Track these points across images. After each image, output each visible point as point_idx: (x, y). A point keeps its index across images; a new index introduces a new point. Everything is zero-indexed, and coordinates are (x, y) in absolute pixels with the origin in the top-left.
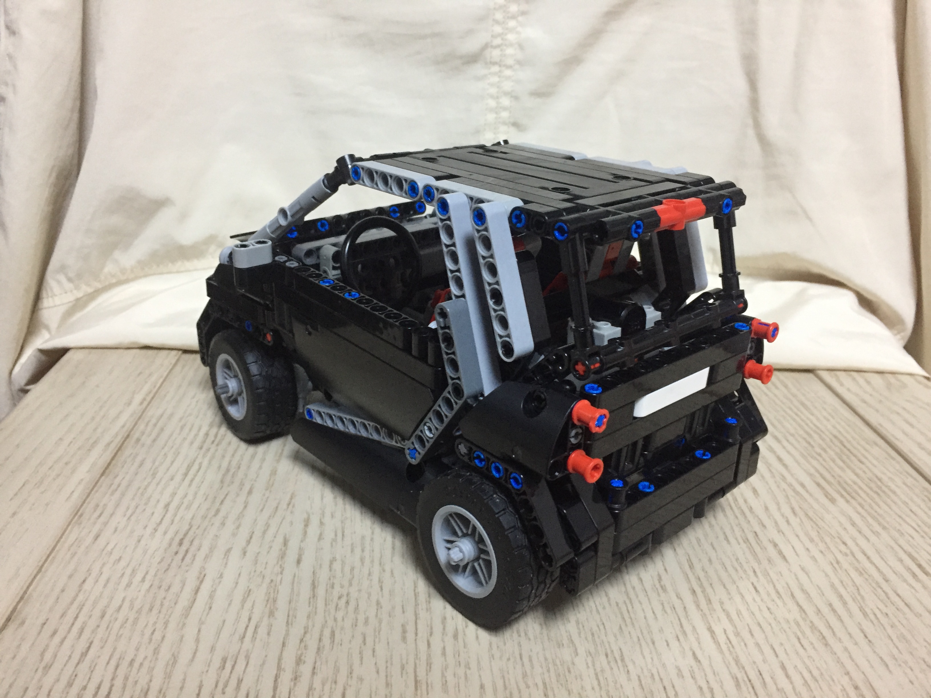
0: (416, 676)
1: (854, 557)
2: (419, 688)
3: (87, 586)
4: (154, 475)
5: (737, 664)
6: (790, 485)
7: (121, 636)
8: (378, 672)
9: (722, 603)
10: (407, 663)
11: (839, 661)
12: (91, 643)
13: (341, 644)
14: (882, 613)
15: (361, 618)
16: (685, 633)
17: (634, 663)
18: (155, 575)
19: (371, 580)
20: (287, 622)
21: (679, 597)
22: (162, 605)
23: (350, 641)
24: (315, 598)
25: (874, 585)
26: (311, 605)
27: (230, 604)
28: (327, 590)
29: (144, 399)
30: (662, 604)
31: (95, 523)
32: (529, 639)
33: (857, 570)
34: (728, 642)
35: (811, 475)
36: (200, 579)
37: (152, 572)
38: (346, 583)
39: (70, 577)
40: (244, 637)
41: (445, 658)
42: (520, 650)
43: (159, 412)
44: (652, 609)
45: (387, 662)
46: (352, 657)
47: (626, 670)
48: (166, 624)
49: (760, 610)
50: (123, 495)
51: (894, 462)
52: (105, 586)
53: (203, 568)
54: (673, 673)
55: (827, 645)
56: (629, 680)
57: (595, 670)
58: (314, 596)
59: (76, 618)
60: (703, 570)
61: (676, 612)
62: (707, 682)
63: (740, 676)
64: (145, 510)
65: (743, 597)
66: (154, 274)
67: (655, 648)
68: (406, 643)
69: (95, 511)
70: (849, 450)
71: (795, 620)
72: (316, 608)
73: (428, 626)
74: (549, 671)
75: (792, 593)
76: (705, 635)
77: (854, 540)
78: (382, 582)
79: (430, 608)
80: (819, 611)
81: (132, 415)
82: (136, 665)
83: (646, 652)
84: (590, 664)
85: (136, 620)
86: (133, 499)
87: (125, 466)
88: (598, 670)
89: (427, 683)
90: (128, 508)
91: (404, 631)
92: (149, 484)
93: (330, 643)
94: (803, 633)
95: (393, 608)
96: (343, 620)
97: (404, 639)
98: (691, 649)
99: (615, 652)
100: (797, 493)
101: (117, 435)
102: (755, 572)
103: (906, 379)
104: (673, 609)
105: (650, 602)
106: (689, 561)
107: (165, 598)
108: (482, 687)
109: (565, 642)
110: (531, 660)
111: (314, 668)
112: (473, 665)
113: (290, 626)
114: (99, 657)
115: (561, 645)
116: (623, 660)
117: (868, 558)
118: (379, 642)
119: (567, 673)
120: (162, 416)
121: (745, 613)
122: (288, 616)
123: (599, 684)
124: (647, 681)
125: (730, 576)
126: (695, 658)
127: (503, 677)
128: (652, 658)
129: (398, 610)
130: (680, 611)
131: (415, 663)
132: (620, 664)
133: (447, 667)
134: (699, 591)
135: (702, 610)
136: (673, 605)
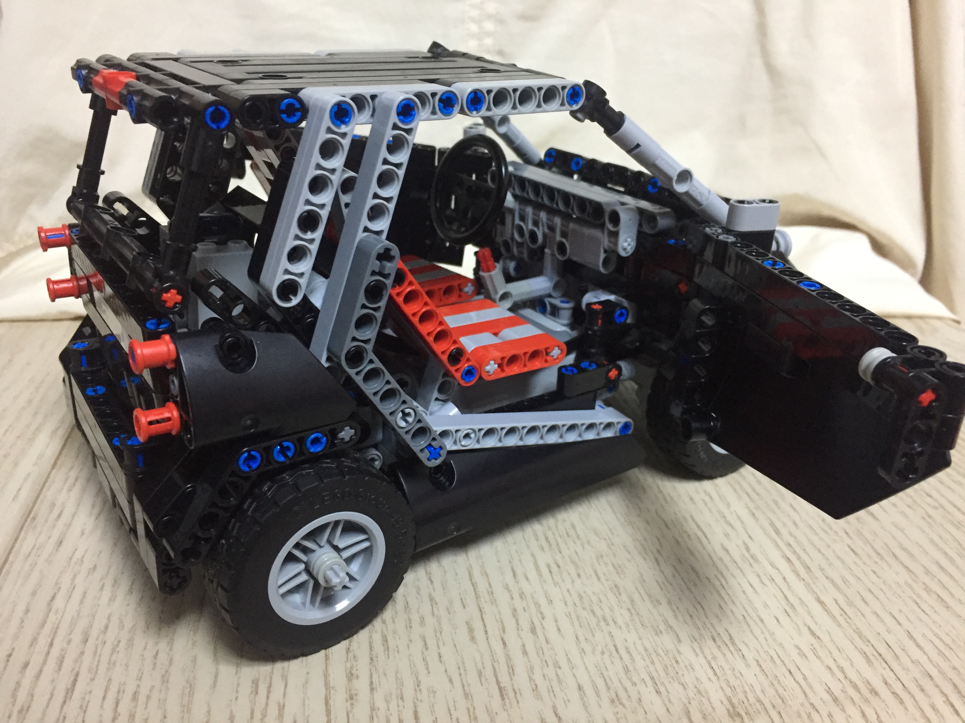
0: (498, 683)
1: (945, 510)
2: (505, 697)
3: (59, 603)
5: (860, 637)
7: (114, 664)
8: (451, 681)
9: (822, 570)
10: (484, 668)
12: (77, 674)
13: (398, 652)
16: (792, 606)
17: (747, 645)
21: (772, 565)
23: (408, 646)
30: (758, 576)
31: (54, 526)
32: (620, 627)
33: (952, 523)
34: (842, 612)
39: (34, 594)
41: (528, 658)
42: (613, 640)
44: (749, 582)
45: (459, 668)
46: (415, 666)
47: (741, 655)
49: (865, 573)
52: (82, 602)
54: (794, 653)
55: (947, 607)
56: (748, 665)
57: (706, 657)
59: (51, 645)
60: (791, 534)
61: (776, 583)
62: (834, 660)
63: (869, 650)
65: (843, 562)
67: (766, 627)
68: (476, 643)
69: (51, 511)
71: (906, 582)
73: (497, 621)
74: (653, 663)
75: (893, 553)
76: (816, 608)
79: (495, 600)
80: (927, 572)
82: (142, 698)
83: (757, 632)
88: (709, 657)
89: (514, 690)
91: (471, 630)
94: (919, 596)
95: (451, 603)
97: (473, 639)
98: (805, 625)
102: (846, 533)
103: (936, 324)
106: (772, 524)
108: (580, 688)
109: (662, 627)
110: (629, 652)
111: (372, 683)
112: (563, 663)
114: (90, 692)
115: (659, 632)
116: (733, 643)
118: (444, 644)
119: (675, 665)
121: (852, 580)
123: (715, 674)
124: (767, 665)
125: (821, 539)
126: (813, 634)
127: (602, 674)
128: (765, 638)
129: (457, 605)
130: (779, 580)
131: (494, 667)
132: (732, 648)
133: (532, 668)
134: (793, 558)
135: (803, 580)
136: (770, 576)
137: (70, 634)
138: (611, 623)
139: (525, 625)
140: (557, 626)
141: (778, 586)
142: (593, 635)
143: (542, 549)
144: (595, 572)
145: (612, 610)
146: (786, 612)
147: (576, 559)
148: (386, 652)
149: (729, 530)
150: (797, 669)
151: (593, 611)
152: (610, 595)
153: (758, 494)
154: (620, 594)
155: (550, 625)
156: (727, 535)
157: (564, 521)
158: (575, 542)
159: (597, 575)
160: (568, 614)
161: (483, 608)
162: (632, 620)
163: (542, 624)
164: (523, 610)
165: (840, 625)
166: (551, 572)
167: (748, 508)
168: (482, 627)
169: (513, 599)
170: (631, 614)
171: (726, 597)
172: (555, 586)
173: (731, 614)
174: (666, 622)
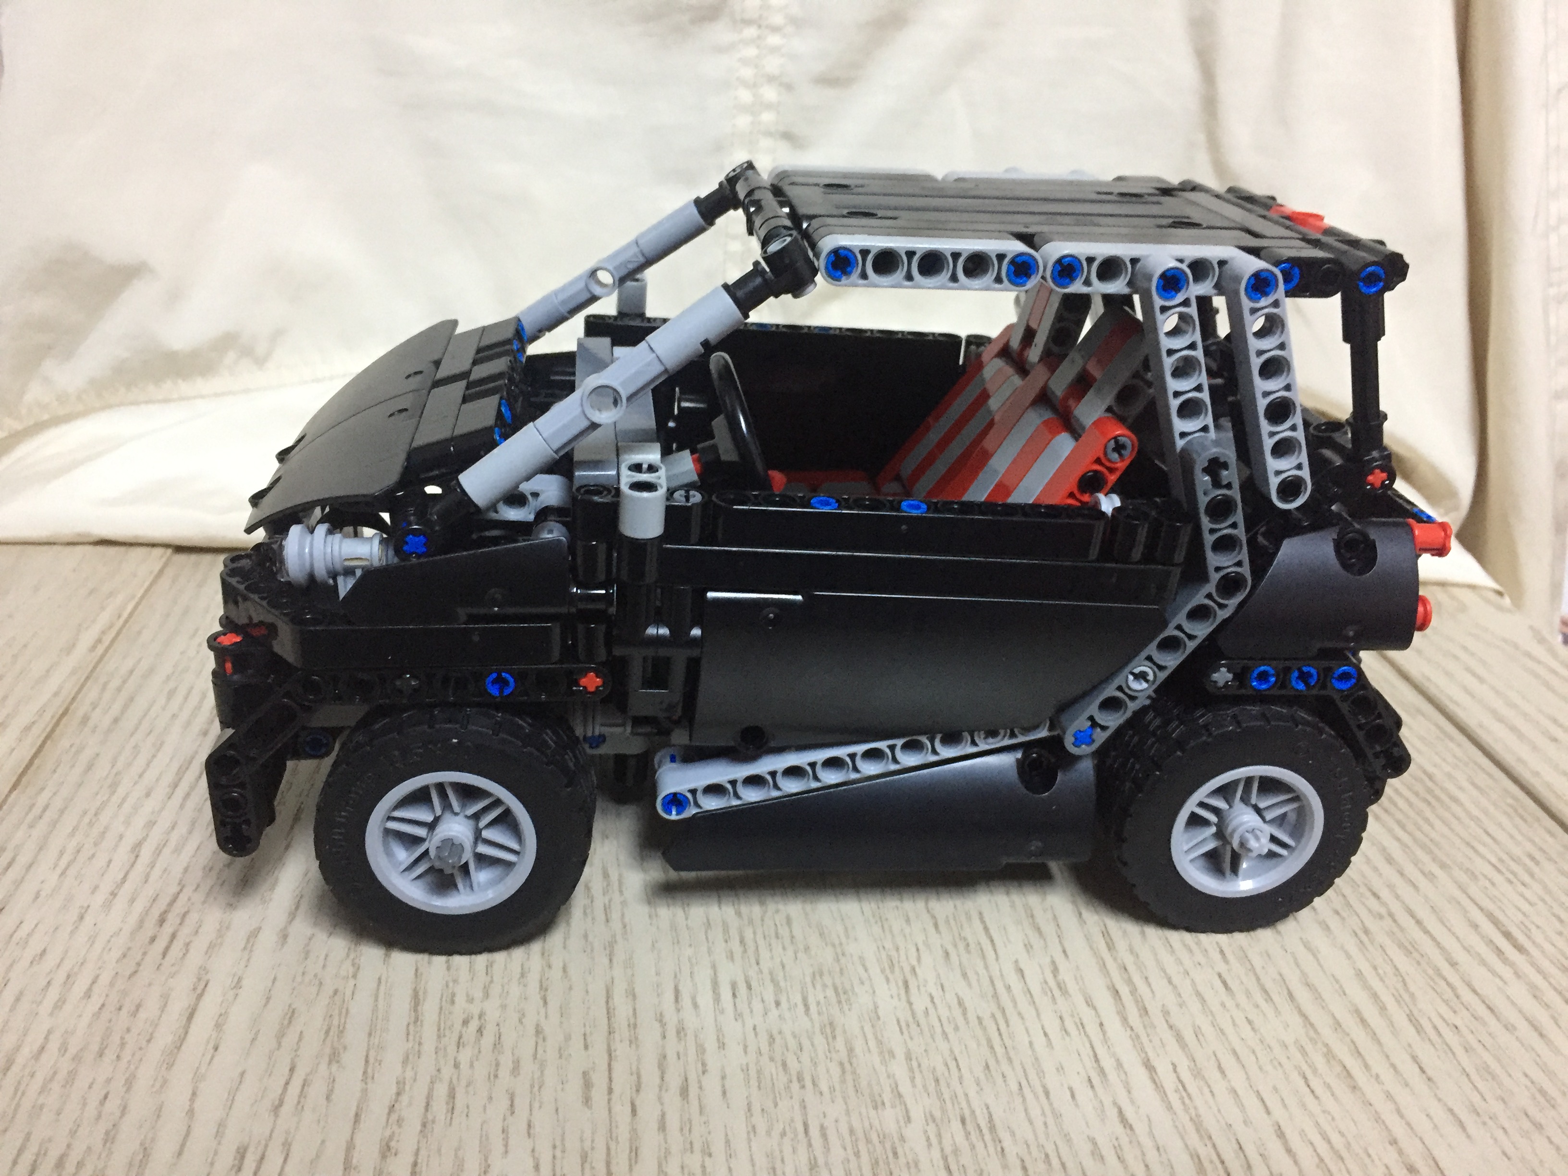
1: (1395, 921)
4: (114, 787)
5: (1198, 1131)
7: (42, 1107)
8: (537, 1168)
9: (1166, 1013)
10: (593, 1148)
11: (1378, 1119)
13: (467, 1114)
14: (1448, 1025)
15: (506, 1061)
16: (1102, 1072)
17: (1013, 1134)
18: (112, 984)
19: (525, 986)
20: (365, 1072)
21: (1089, 1003)
22: (123, 1045)
23: (485, 1107)
24: (419, 1023)
25: (1431, 972)
26: (411, 1038)
27: (254, 1040)
28: (441, 1008)
29: (99, 641)
30: (1061, 1018)
32: (821, 1093)
33: (1401, 946)
34: (1181, 1088)
36: (199, 991)
37: (105, 977)
38: (478, 994)
40: (281, 1103)
41: (665, 1135)
42: (805, 1114)
43: (130, 663)
44: (1043, 1028)
45: (554, 1147)
46: (487, 1139)
47: (999, 1149)
48: (129, 1084)
49: (1234, 1024)
50: (54, 824)
51: (1451, 745)
52: (14, 1006)
53: (204, 969)
54: (1085, 1148)
55: (1354, 1088)
56: (1006, 1167)
57: (942, 1150)
58: (417, 1020)
60: (1132, 951)
61: (1085, 1032)
63: (1205, 1152)
64: (93, 856)
65: (1203, 1001)
66: (121, 404)
67: (1051, 1104)
68: (590, 1108)
71: (1296, 1041)
72: (420, 1044)
73: (631, 1074)
74: (857, 1154)
75: (1288, 990)
76: (1139, 1076)
77: (1391, 887)
78: (546, 990)
79: (636, 1038)
80: (1338, 1025)
81: (74, 672)
82: (70, 1165)
83: (1035, 1112)
84: (934, 1140)
85: (72, 1075)
86: (72, 834)
87: (59, 770)
88: (948, 1150)
90: (61, 853)
91: (588, 1085)
92: (104, 804)
93: (448, 1112)
94: (1312, 1066)
95: (568, 1038)
96: (472, 1066)
97: (587, 1101)
98: (1115, 1103)
99: (978, 1112)
101: (42, 711)
102: (1222, 952)
103: (1466, 596)
104: (1081, 1028)
105: (1038, 1015)
106: (1106, 933)
107: (128, 1030)
109: (887, 1097)
110: (824, 1135)
111: (415, 1165)
112: (718, 1147)
113: (369, 1080)
115: (879, 1104)
116: (992, 1128)
117: (1419, 922)
118: (540, 1107)
119: (891, 1159)
120: (131, 672)
121: (1209, 1032)
122: (367, 1061)
124: (1036, 1168)
125: (1179, 962)
126: (1123, 1120)
127: (773, 1168)
128: (1045, 1124)
129: (577, 1043)
130: (1092, 1029)
131: (608, 1149)
132: (988, 1137)
133: (668, 1152)
134: (1124, 991)
135: (1132, 1029)
136: (1080, 1019)
138: (809, 1085)
139: (674, 1081)
140: (723, 1086)
141: (1089, 1039)
142: (776, 1105)
143: (731, 956)
144: (805, 999)
145: (815, 1065)
147: (780, 976)
148: (449, 1114)
149: (1035, 940)
151: (784, 1064)
152: (819, 1040)
154: (834, 1037)
155: (712, 1083)
156: (1028, 947)
157: (777, 911)
158: (784, 948)
159: (806, 1005)
160: (745, 1067)
161: (615, 1050)
162: (843, 1081)
164: (676, 1057)
165: (1170, 1107)
166: (734, 995)
168: (606, 1080)
169: (664, 1037)
170: (844, 1072)
171: (999, 1050)
172: (736, 1020)
173: (1000, 1080)
174: (895, 1088)
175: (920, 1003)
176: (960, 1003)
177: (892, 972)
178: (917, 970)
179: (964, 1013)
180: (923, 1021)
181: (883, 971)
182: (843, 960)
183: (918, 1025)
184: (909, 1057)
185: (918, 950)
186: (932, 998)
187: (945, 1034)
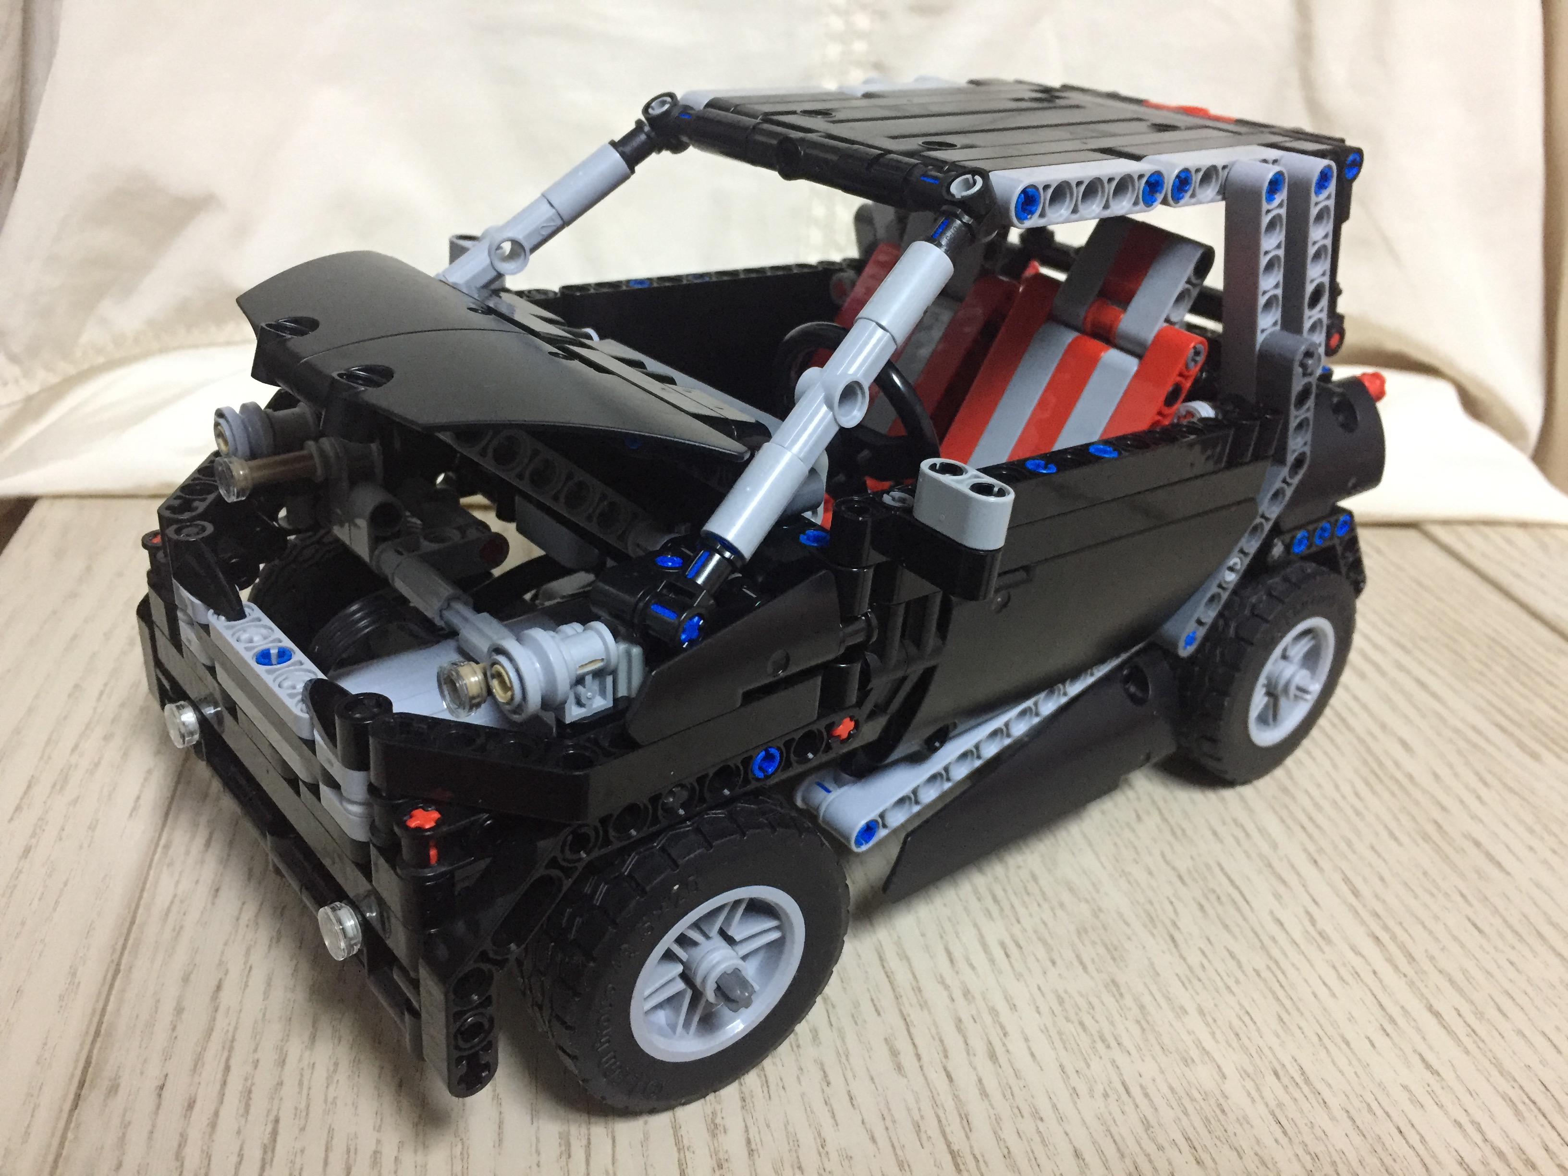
0: (949, 1145)
2: (962, 1167)
5: (1500, 1072)
6: (1457, 731)
8: (873, 1140)
9: (1432, 958)
10: (922, 1117)
12: (277, 1121)
16: (1392, 1020)
17: (1328, 1085)
30: (1334, 967)
32: (1129, 1053)
34: (1470, 1030)
35: (1480, 710)
39: (186, 980)
41: (990, 1101)
42: (1120, 1074)
44: (1320, 977)
45: (884, 1119)
46: (813, 1112)
47: (1321, 1102)
49: (1497, 965)
54: (1403, 1098)
56: (1333, 1118)
57: (1267, 1105)
59: (227, 1068)
60: (1377, 896)
61: (1362, 980)
62: (1465, 1110)
65: (1462, 946)
67: (1355, 1054)
68: (905, 1076)
70: (1524, 663)
73: (934, 1039)
74: (1186, 1113)
75: (1536, 930)
76: (1428, 1022)
79: (926, 1002)
83: (1343, 1063)
84: (1256, 1096)
88: (1273, 1104)
89: (974, 1156)
91: (894, 1053)
93: (762, 1086)
95: (856, 1005)
98: (1415, 1051)
99: (1288, 1066)
100: (1475, 746)
102: (1463, 895)
104: (1354, 974)
105: (1312, 965)
106: (1346, 880)
108: (1077, 1154)
109: (1194, 1053)
110: (1146, 1095)
111: (749, 1142)
112: (1046, 1111)
115: (1189, 1061)
116: (1307, 1081)
118: (854, 1076)
119: (1221, 1116)
121: (1477, 974)
123: (1285, 1133)
124: (1364, 1119)
125: (1426, 906)
126: (1428, 1066)
127: (1109, 1131)
128: (1356, 1073)
129: (867, 1009)
130: (1369, 978)
131: (938, 1117)
132: (1306, 1090)
133: (998, 1119)
134: (1384, 937)
135: (1405, 976)
136: (1353, 967)
137: (255, 1051)
138: (1113, 1044)
139: (979, 1046)
140: (1029, 1048)
141: (1367, 986)
143: (989, 914)
144: (1078, 957)
145: (1112, 1023)
146: (1384, 1030)
147: (1045, 934)
149: (1281, 889)
150: (1409, 1126)
151: (1081, 1024)
152: (1106, 997)
153: (1318, 827)
154: (1121, 995)
155: (1016, 1044)
156: (1277, 896)
157: (1019, 867)
158: (1039, 905)
159: (1081, 963)
160: (1043, 1028)
161: (909, 1015)
162: (1147, 1040)
163: (1004, 1045)
164: (972, 1020)
165: (1467, 1052)
166: (1007, 956)
167: (1305, 850)
168: (911, 1048)
169: (953, 1000)
170: (1143, 1030)
171: (1287, 1003)
172: (1018, 980)
173: (1298, 1032)
174: (1198, 1044)
175: (1195, 958)
176: (1232, 955)
177: (1155, 927)
178: (1179, 924)
179: (1240, 965)
180: (1202, 975)
181: (1145, 926)
182: (1102, 916)
183: (1200, 980)
184: (1201, 1012)
185: (1171, 903)
186: (1203, 952)
187: (1228, 988)
